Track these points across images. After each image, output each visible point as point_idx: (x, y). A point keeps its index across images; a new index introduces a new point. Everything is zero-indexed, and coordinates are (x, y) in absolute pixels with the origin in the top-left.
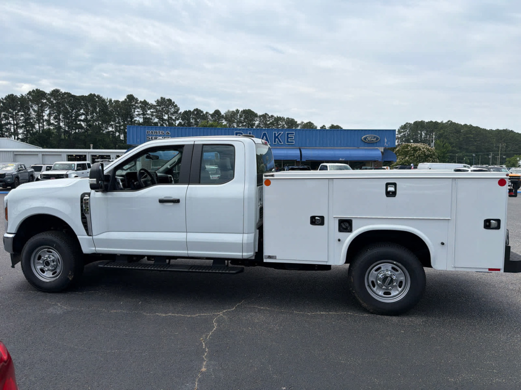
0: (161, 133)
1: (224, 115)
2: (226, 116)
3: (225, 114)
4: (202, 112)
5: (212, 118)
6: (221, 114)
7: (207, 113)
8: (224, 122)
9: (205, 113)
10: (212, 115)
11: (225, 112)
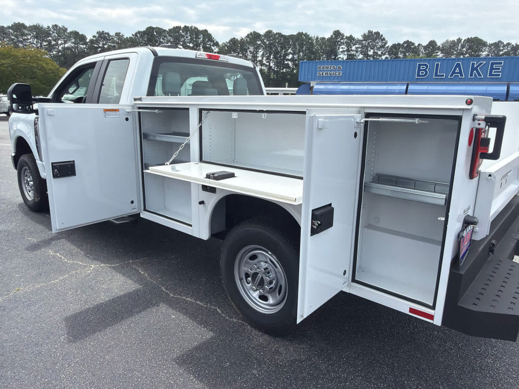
0: (332, 68)
1: (441, 46)
2: (443, 47)
3: (442, 44)
4: (413, 44)
5: (425, 51)
6: (436, 45)
7: (419, 45)
8: (440, 55)
9: (416, 45)
10: (426, 48)
11: (442, 43)
